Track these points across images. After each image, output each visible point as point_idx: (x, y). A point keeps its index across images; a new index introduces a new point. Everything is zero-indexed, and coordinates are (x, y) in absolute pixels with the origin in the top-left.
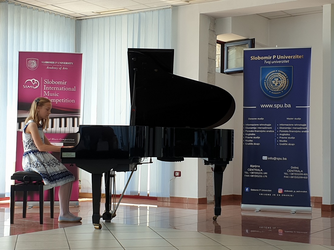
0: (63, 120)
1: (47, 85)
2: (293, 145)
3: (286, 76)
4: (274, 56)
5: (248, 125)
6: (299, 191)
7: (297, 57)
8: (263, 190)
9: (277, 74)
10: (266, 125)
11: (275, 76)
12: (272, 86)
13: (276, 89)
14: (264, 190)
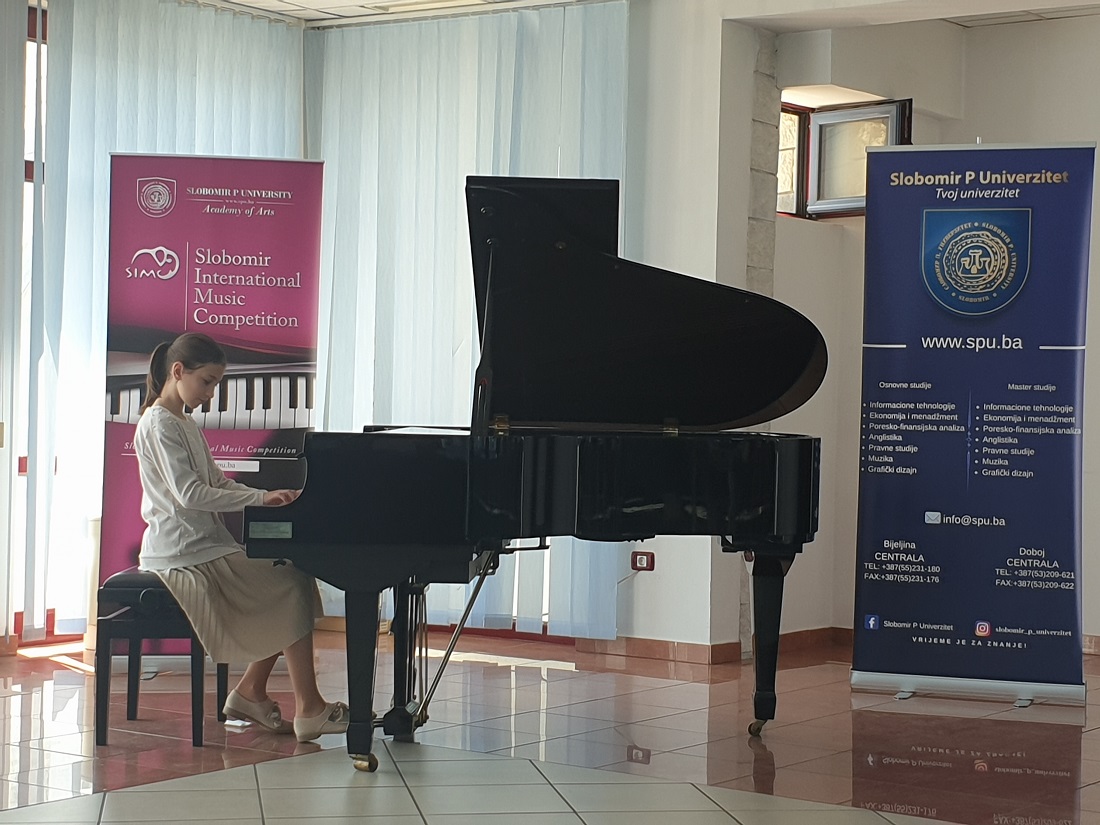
0: (258, 384)
1: (207, 269)
2: (1027, 475)
3: (1009, 243)
4: (968, 173)
5: (878, 405)
6: (1045, 632)
7: (1049, 177)
8: (925, 626)
9: (979, 236)
10: (938, 406)
11: (972, 242)
12: (959, 274)
13: (973, 287)
14: (929, 626)
